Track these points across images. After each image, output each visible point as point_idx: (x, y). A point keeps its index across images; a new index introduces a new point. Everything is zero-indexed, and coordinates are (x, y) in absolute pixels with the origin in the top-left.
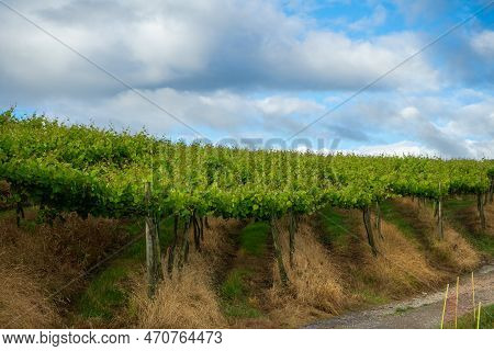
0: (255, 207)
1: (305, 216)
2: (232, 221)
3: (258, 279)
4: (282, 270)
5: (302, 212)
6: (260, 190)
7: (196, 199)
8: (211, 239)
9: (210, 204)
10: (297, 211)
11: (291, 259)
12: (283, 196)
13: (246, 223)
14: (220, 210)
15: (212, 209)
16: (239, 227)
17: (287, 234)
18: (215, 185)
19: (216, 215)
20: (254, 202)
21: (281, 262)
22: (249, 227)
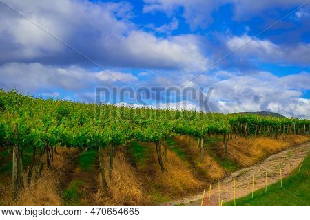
0: (88, 141)
1: (120, 146)
2: (72, 149)
3: (88, 187)
4: (104, 181)
5: (118, 144)
6: (92, 129)
7: (49, 134)
8: (58, 161)
9: (58, 138)
10: (115, 143)
11: (110, 173)
12: (106, 134)
13: (82, 150)
14: (65, 142)
15: (59, 141)
16: (77, 153)
17: (108, 158)
18: (62, 126)
19: (62, 145)
20: (88, 137)
21: (103, 176)
22: (83, 153)
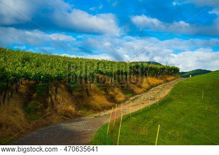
0: (42, 77)
1: (62, 81)
2: (32, 82)
3: (41, 105)
4: (52, 101)
5: (61, 79)
6: (45, 70)
7: (17, 72)
8: (23, 89)
9: (23, 74)
10: (59, 78)
11: (56, 97)
12: (54, 73)
14: (27, 76)
15: (23, 77)
16: (35, 84)
17: (55, 88)
18: (25, 67)
19: (25, 79)
20: (42, 75)
21: (51, 98)
22: (39, 84)
